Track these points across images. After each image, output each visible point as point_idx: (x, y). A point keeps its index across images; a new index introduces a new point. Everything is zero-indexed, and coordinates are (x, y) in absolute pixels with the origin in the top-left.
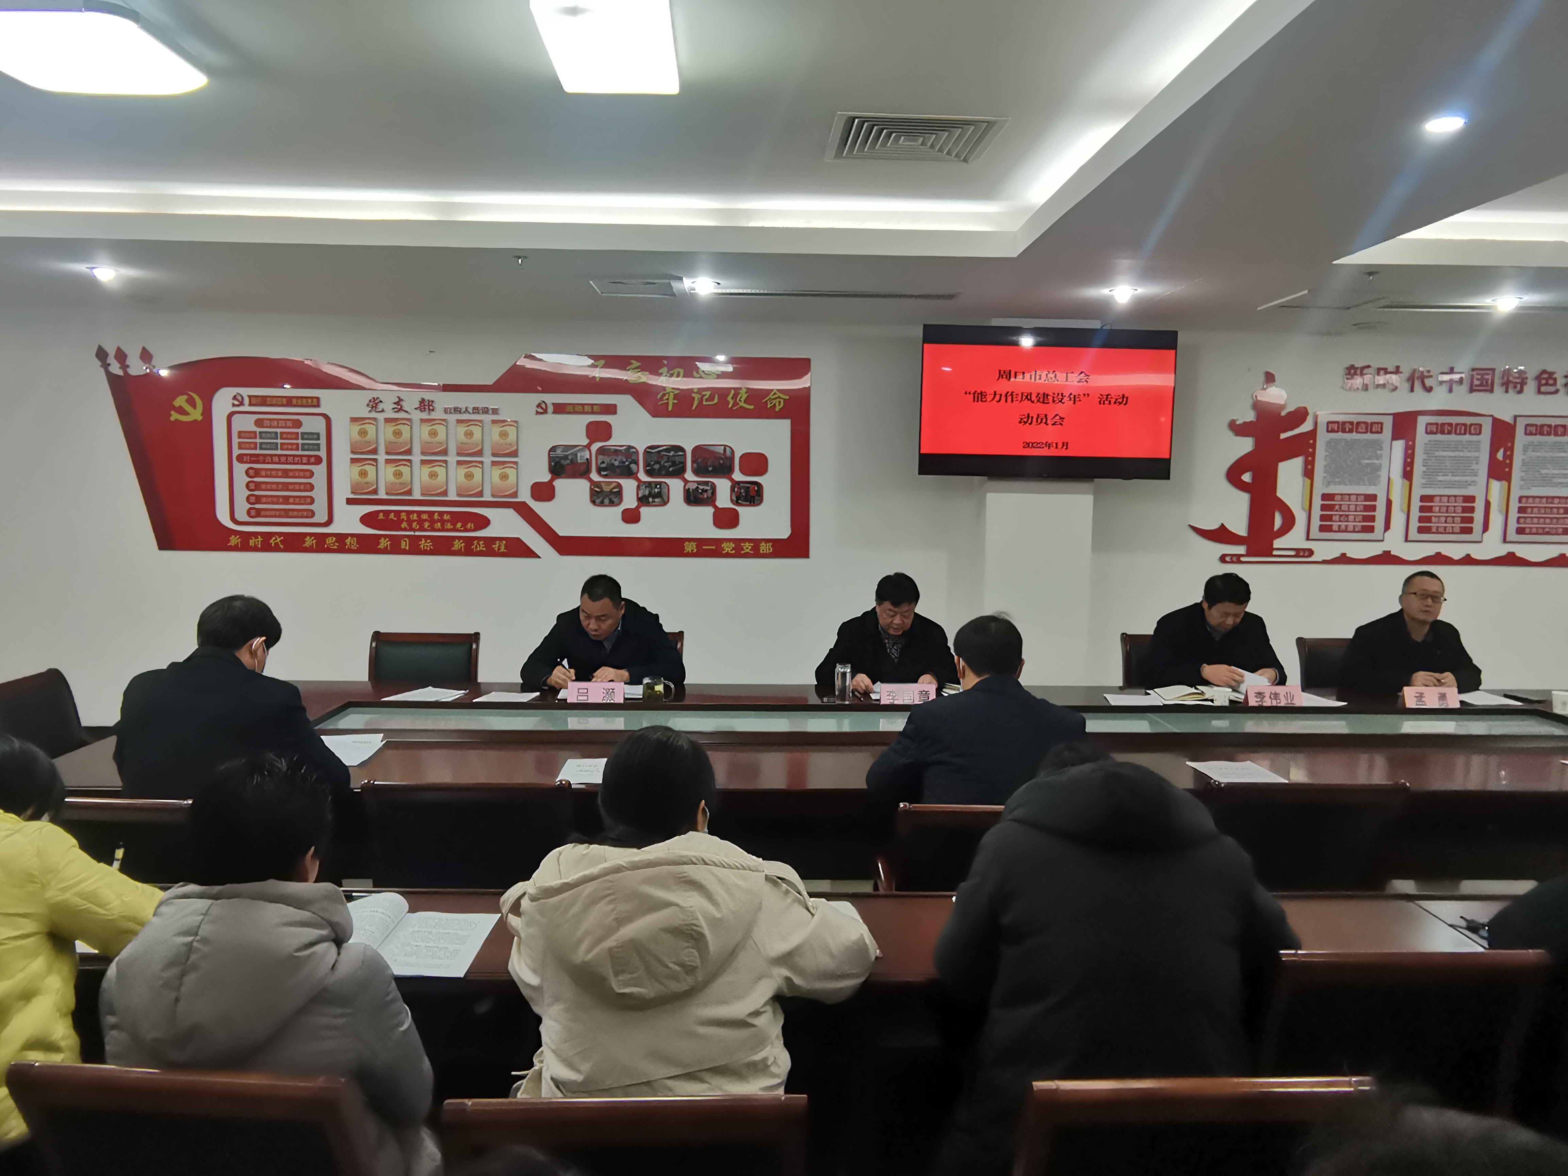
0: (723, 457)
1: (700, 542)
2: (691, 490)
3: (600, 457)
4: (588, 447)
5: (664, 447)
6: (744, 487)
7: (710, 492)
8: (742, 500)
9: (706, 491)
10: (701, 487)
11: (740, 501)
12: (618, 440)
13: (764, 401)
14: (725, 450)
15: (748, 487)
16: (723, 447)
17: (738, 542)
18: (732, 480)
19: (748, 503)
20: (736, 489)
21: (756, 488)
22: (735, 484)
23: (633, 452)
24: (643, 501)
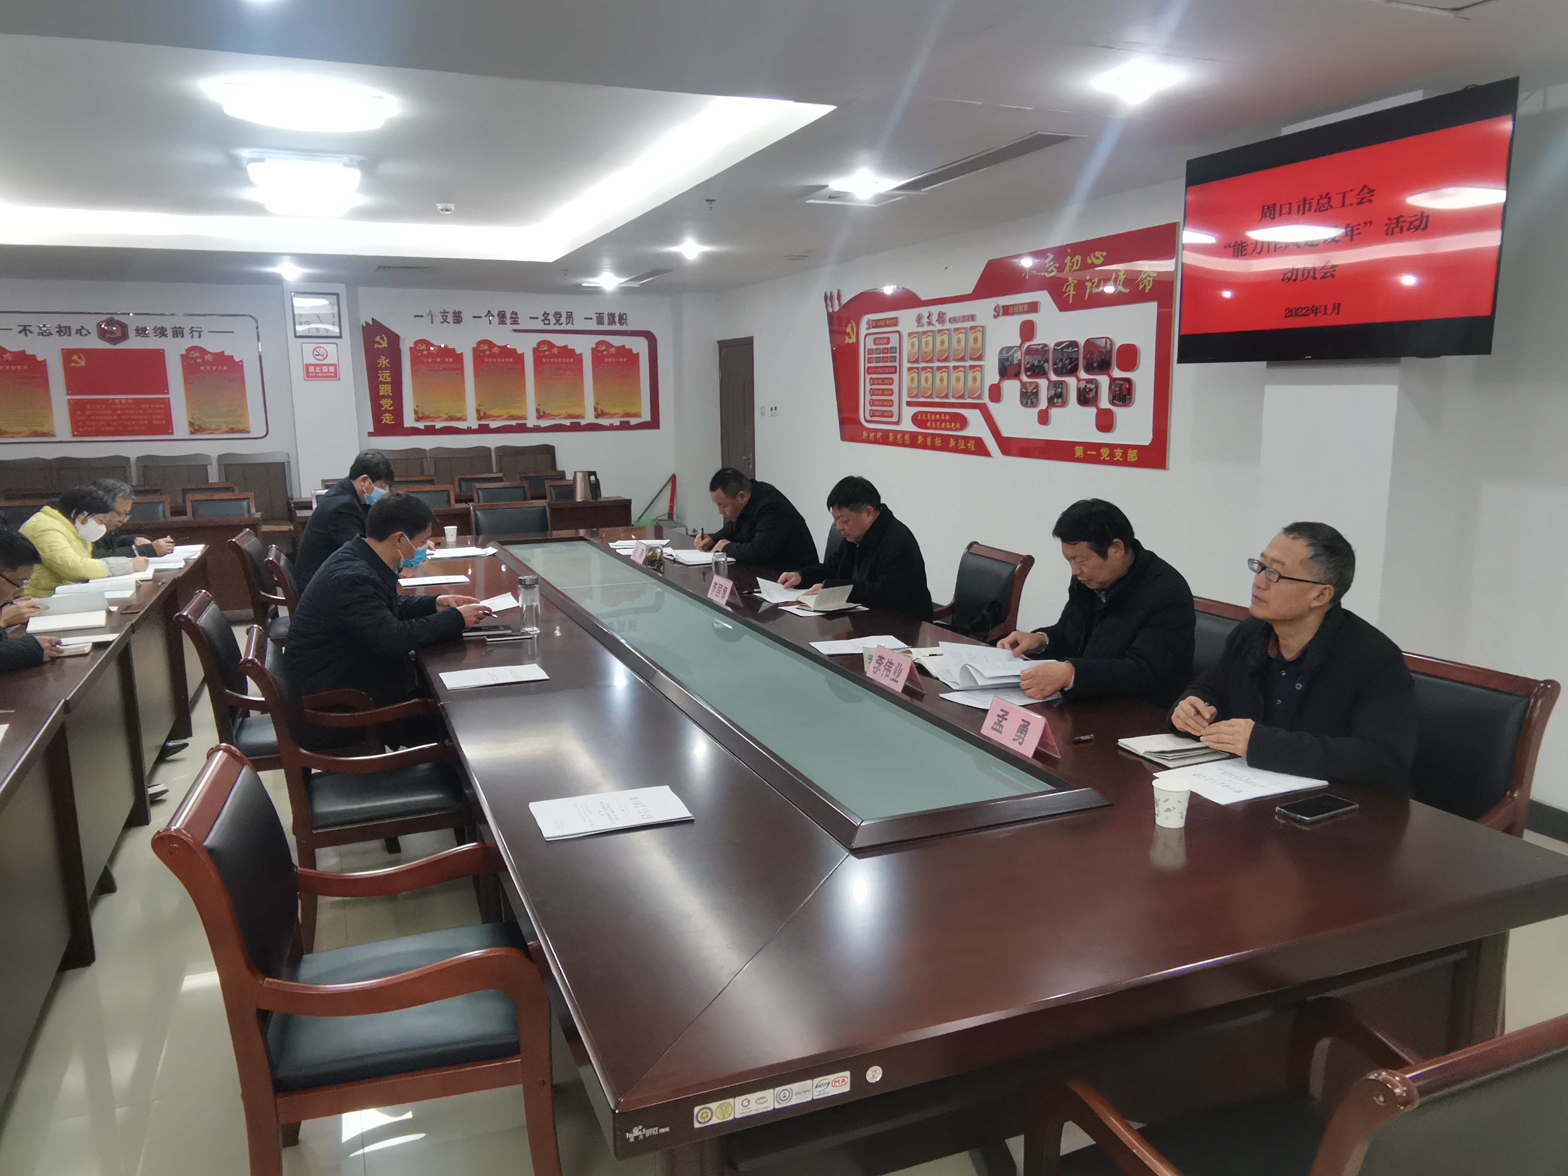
0: (1104, 351)
1: (1087, 446)
2: (1081, 389)
3: (1027, 357)
4: (1020, 347)
5: (1066, 343)
6: (1118, 384)
7: (1094, 390)
8: (1117, 400)
9: (1091, 390)
10: (1088, 386)
11: (1115, 401)
12: (1040, 339)
13: (1137, 282)
14: (1106, 341)
15: (1122, 385)
16: (1104, 340)
17: (1112, 447)
18: (1110, 377)
19: (1121, 403)
20: (1113, 387)
21: (1128, 386)
22: (1113, 380)
23: (1047, 350)
24: (1051, 401)
